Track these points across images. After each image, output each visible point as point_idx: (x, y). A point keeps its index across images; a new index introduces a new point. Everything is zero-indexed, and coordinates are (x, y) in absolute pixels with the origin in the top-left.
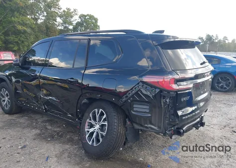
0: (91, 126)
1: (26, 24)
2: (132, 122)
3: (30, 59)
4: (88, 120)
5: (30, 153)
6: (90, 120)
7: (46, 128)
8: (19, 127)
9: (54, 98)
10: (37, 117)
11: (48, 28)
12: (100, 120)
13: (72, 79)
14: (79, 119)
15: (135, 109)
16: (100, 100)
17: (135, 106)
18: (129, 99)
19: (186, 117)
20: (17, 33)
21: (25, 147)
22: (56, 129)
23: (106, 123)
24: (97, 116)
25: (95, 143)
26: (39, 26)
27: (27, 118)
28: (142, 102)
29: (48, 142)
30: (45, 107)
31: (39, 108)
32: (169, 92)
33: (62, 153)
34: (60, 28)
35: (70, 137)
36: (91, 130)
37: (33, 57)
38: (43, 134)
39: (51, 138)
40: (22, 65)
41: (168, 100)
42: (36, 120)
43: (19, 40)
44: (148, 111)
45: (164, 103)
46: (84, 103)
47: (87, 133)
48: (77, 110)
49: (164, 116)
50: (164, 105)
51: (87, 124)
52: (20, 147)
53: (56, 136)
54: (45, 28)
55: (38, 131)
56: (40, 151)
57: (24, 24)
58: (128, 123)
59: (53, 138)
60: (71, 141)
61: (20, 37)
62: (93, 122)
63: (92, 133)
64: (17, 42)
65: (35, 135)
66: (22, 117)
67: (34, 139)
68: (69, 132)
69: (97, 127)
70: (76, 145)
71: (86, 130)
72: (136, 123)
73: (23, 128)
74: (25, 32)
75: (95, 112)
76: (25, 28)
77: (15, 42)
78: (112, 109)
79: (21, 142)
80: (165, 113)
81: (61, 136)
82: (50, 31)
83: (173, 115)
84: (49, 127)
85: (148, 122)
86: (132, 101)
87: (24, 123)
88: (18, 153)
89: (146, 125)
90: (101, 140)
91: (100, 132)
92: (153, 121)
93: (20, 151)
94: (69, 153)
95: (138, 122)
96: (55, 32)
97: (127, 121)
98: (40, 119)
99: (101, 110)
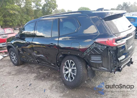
0: (66, 70)
1: (15, 9)
2: (91, 66)
3: (23, 33)
4: (64, 67)
5: (35, 88)
6: (66, 66)
7: (40, 72)
8: (24, 73)
9: (42, 56)
10: (33, 66)
11: (27, 10)
12: (71, 67)
13: (52, 44)
14: (58, 66)
15: (92, 59)
16: (70, 55)
17: (92, 57)
18: (88, 53)
19: (123, 61)
20: (11, 15)
21: (30, 85)
22: (45, 72)
23: (75, 68)
24: (69, 64)
25: (70, 80)
26: (22, 9)
27: (27, 67)
28: (96, 55)
29: (43, 81)
30: (37, 61)
31: (34, 61)
32: (112, 47)
33: (52, 86)
34: (34, 9)
35: (54, 77)
36: (67, 72)
37: (24, 31)
38: (39, 76)
39: (44, 78)
40: (20, 37)
41: (112, 52)
42: (33, 68)
43: (12, 19)
44: (100, 60)
45: (110, 54)
46: (60, 57)
47: (64, 74)
48: (57, 62)
49: (110, 62)
50: (110, 56)
51: (64, 69)
52: (28, 85)
53: (46, 77)
54: (26, 10)
55: (35, 75)
56: (40, 87)
57: (13, 9)
58: (89, 67)
59: (45, 78)
60: (55, 79)
61: (13, 17)
62: (67, 68)
63: (68, 74)
64: (11, 21)
65: (35, 77)
66: (25, 67)
67: (35, 80)
68: (53, 73)
69: (70, 70)
70: (58, 81)
71: (64, 72)
72: (94, 67)
73: (27, 73)
74: (15, 14)
75: (67, 62)
76: (15, 12)
77: (10, 21)
78: (78, 60)
79: (28, 82)
80: (111, 60)
81: (49, 76)
82: (29, 12)
83: (115, 60)
84: (41, 72)
85: (101, 66)
86: (90, 55)
87: (27, 71)
88: (28, 89)
89: (100, 68)
90: (74, 78)
91: (72, 74)
92: (104, 65)
93: (28, 87)
94: (56, 86)
95: (94, 66)
96: (32, 11)
97: (88, 66)
98: (35, 67)
99: (71, 61)
